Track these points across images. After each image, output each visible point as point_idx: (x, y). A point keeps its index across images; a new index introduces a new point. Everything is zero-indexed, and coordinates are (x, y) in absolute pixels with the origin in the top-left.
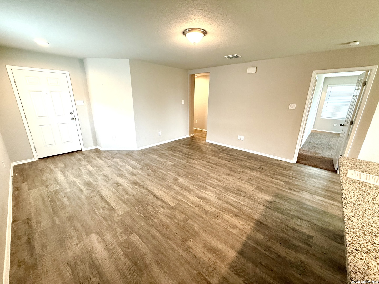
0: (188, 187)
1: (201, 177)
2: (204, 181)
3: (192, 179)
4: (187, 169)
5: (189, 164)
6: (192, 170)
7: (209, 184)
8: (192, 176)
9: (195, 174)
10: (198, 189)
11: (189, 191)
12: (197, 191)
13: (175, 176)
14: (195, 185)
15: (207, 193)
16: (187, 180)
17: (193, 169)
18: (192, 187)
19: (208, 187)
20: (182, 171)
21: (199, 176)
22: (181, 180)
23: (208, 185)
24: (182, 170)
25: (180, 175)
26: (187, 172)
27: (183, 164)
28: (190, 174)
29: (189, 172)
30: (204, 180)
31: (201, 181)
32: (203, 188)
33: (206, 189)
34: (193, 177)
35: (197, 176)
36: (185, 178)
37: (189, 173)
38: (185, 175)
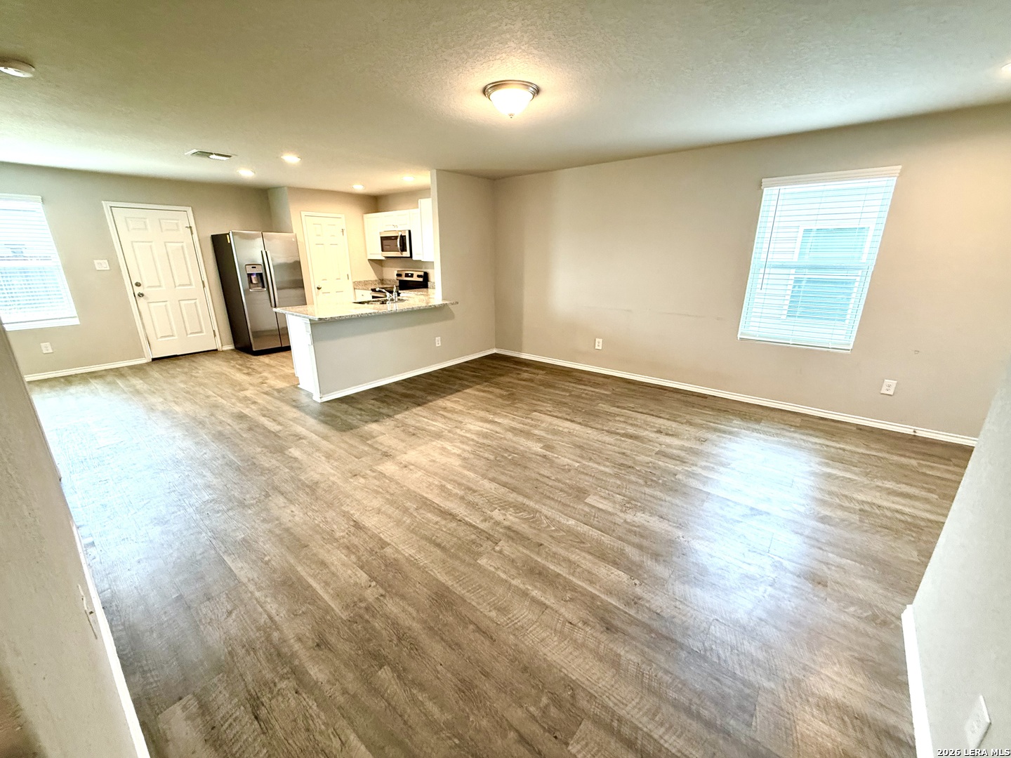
0: (516, 435)
1: (486, 455)
2: (480, 447)
3: (509, 451)
4: (527, 479)
5: (526, 501)
6: (511, 477)
7: (471, 443)
8: (510, 457)
9: (503, 464)
10: (497, 432)
11: (515, 429)
12: (498, 429)
13: (556, 456)
14: (501, 438)
15: (478, 428)
16: (522, 448)
17: (511, 481)
18: (510, 435)
19: (474, 437)
20: (542, 472)
21: (492, 457)
22: (537, 447)
23: (473, 440)
24: (544, 476)
25: (545, 460)
26: (526, 467)
27: (548, 502)
28: (515, 463)
29: (519, 470)
30: (481, 450)
31: (489, 448)
32: (485, 436)
33: (479, 434)
34: (506, 455)
35: (496, 458)
36: (526, 452)
37: (519, 465)
38: (530, 459)
